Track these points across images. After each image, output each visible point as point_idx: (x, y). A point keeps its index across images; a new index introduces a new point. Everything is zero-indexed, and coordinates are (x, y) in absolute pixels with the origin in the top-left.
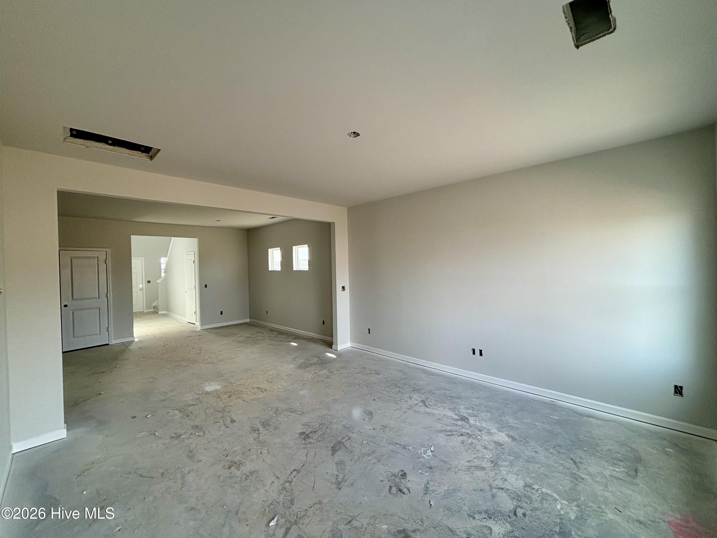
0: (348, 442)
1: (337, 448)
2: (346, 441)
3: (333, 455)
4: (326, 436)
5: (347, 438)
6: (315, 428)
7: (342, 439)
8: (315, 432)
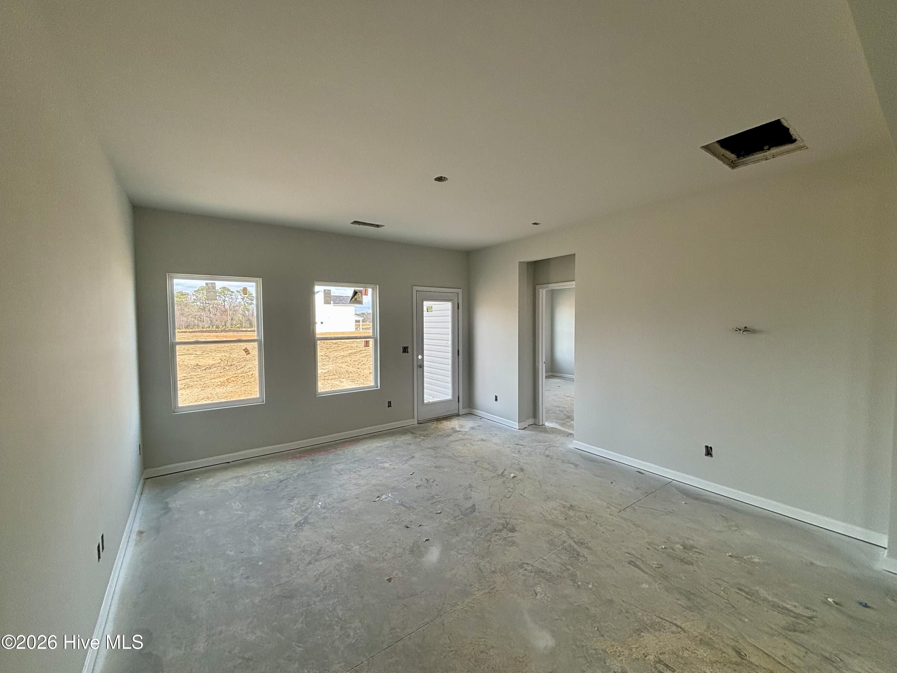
0: (457, 515)
1: (469, 510)
2: (459, 516)
3: (474, 505)
4: (481, 523)
5: (457, 518)
6: (497, 535)
7: (463, 518)
8: (495, 530)
